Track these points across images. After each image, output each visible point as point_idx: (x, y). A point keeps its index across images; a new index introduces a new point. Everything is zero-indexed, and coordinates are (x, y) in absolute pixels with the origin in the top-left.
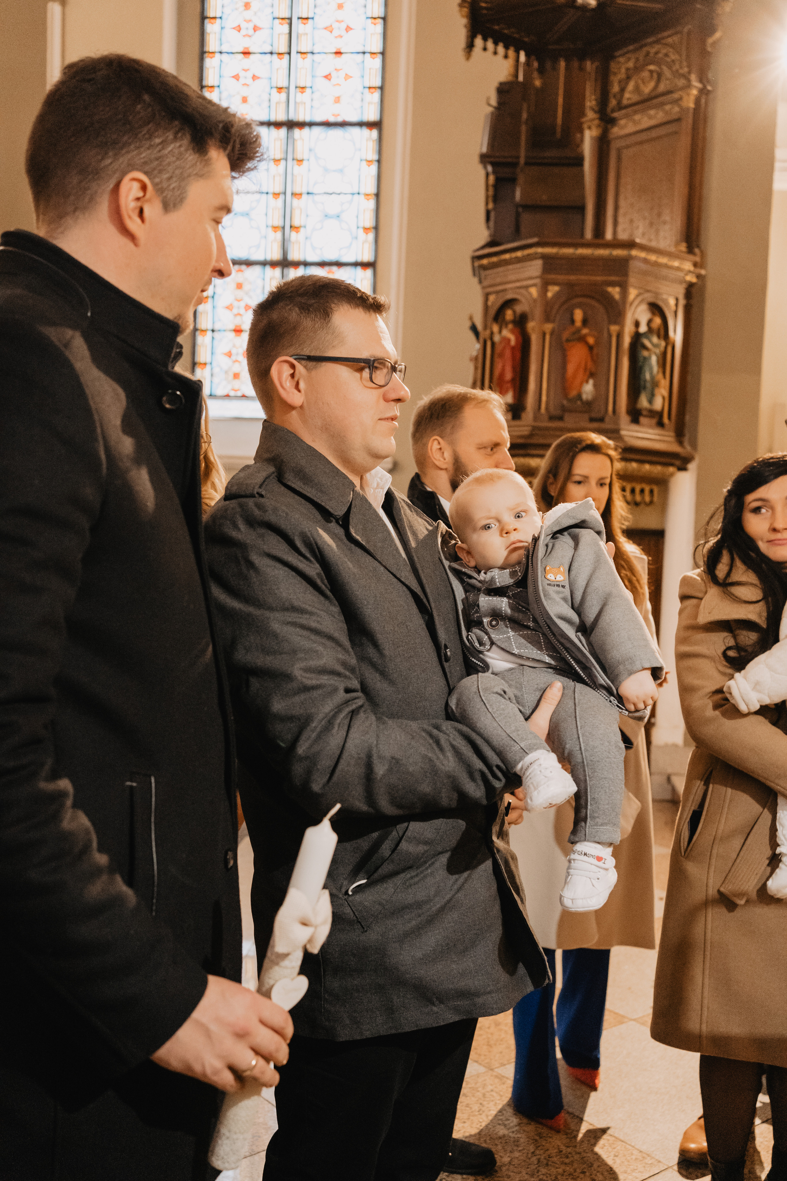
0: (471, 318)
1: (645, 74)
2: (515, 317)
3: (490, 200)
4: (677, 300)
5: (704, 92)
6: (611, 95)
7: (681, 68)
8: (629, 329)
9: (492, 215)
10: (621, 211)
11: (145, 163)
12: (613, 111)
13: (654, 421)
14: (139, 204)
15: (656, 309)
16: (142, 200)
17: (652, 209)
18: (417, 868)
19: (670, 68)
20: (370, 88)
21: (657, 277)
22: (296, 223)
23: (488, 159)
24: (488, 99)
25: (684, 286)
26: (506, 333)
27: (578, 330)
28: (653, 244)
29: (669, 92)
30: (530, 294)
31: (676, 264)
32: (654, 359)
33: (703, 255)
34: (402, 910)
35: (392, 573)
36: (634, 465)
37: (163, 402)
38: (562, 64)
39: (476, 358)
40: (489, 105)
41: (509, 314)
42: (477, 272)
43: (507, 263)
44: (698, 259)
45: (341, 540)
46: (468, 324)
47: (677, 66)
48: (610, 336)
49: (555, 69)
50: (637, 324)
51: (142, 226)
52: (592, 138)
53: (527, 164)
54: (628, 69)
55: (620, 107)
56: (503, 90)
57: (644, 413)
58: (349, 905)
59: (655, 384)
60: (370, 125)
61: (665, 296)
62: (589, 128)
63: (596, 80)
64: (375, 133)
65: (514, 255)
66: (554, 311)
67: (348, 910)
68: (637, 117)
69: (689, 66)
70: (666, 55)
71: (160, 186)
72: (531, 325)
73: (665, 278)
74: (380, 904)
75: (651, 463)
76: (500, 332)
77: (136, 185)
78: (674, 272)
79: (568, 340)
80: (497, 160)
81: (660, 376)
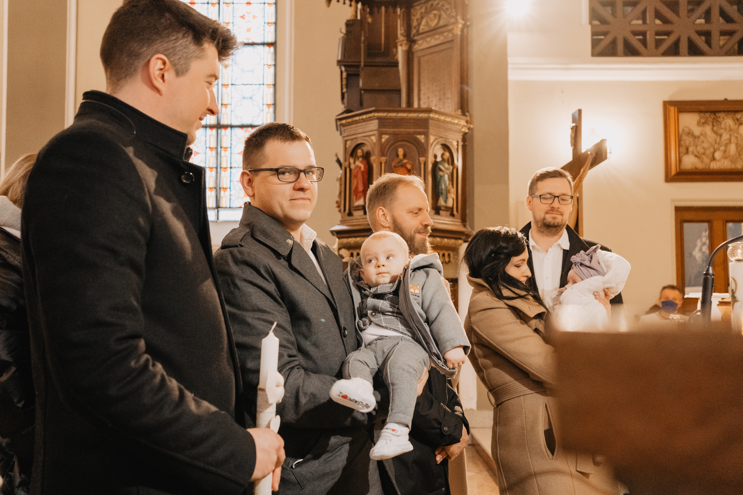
0: (336, 155)
1: (432, 16)
2: (363, 154)
3: (344, 87)
4: (458, 142)
5: (465, 26)
6: (413, 27)
7: (452, 12)
8: (431, 160)
9: (346, 95)
10: (422, 92)
11: (166, 50)
12: (414, 36)
13: (448, 213)
14: (162, 72)
15: (446, 147)
16: (163, 70)
17: (440, 90)
18: (332, 452)
19: (445, 12)
20: (268, 23)
21: (446, 129)
22: (225, 102)
23: (343, 64)
24: (341, 29)
25: (462, 134)
26: (358, 163)
27: (401, 161)
28: (442, 110)
29: (446, 26)
30: (372, 140)
31: (456, 121)
32: (446, 177)
33: (471, 116)
34: (323, 476)
35: (315, 287)
36: (438, 239)
37: (182, 179)
38: (383, 9)
39: (341, 179)
40: (341, 32)
41: (359, 152)
42: (339, 129)
43: (357, 122)
44: (468, 119)
45: (286, 268)
46: (335, 159)
47: (449, 12)
48: (420, 163)
49: (379, 12)
50: (435, 156)
51: (163, 84)
52: (402, 51)
53: (365, 66)
54: (421, 13)
55: (418, 34)
56: (349, 24)
57: (443, 208)
58: (293, 474)
59: (448, 191)
60: (269, 44)
61: (450, 140)
62: (401, 45)
63: (403, 19)
64: (272, 49)
65: (361, 117)
66: (386, 151)
67: (293, 477)
68: (429, 39)
69: (456, 11)
70: (443, 5)
71: (174, 62)
72: (373, 158)
73: (450, 130)
74: (311, 473)
75: (448, 238)
76: (355, 162)
77: (160, 62)
78: (455, 126)
79: (395, 167)
80: (347, 64)
81: (451, 186)
